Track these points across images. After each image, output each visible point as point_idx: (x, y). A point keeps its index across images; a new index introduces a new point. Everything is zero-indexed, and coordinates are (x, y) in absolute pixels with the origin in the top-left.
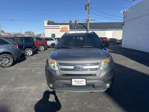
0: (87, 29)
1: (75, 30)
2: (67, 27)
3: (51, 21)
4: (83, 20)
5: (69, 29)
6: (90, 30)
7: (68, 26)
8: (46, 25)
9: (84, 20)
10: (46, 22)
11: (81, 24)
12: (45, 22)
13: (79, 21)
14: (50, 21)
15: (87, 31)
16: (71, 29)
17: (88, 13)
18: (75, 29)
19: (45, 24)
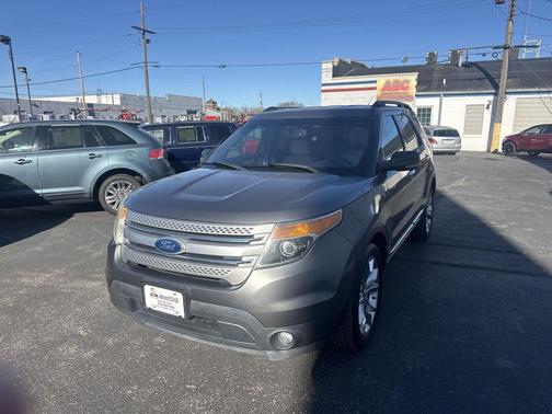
0: (496, 87)
1: (442, 93)
2: (408, 82)
3: (349, 61)
4: (482, 50)
5: (413, 90)
6: (511, 90)
7: (412, 78)
8: (327, 77)
9: (486, 50)
10: (328, 67)
11: (475, 64)
12: (324, 66)
13: (471, 51)
14: (345, 63)
15: (496, 94)
16: (425, 90)
17: (507, 16)
18: (440, 87)
19: (323, 74)
